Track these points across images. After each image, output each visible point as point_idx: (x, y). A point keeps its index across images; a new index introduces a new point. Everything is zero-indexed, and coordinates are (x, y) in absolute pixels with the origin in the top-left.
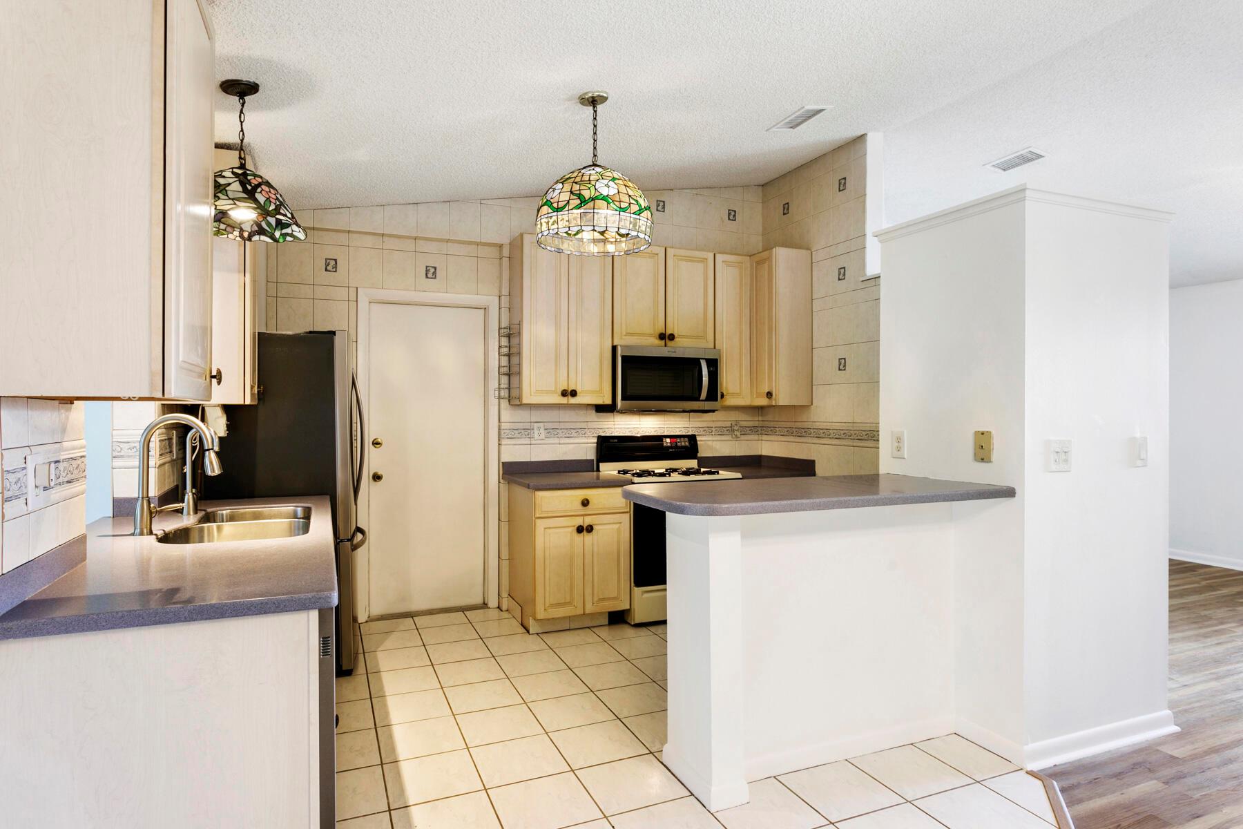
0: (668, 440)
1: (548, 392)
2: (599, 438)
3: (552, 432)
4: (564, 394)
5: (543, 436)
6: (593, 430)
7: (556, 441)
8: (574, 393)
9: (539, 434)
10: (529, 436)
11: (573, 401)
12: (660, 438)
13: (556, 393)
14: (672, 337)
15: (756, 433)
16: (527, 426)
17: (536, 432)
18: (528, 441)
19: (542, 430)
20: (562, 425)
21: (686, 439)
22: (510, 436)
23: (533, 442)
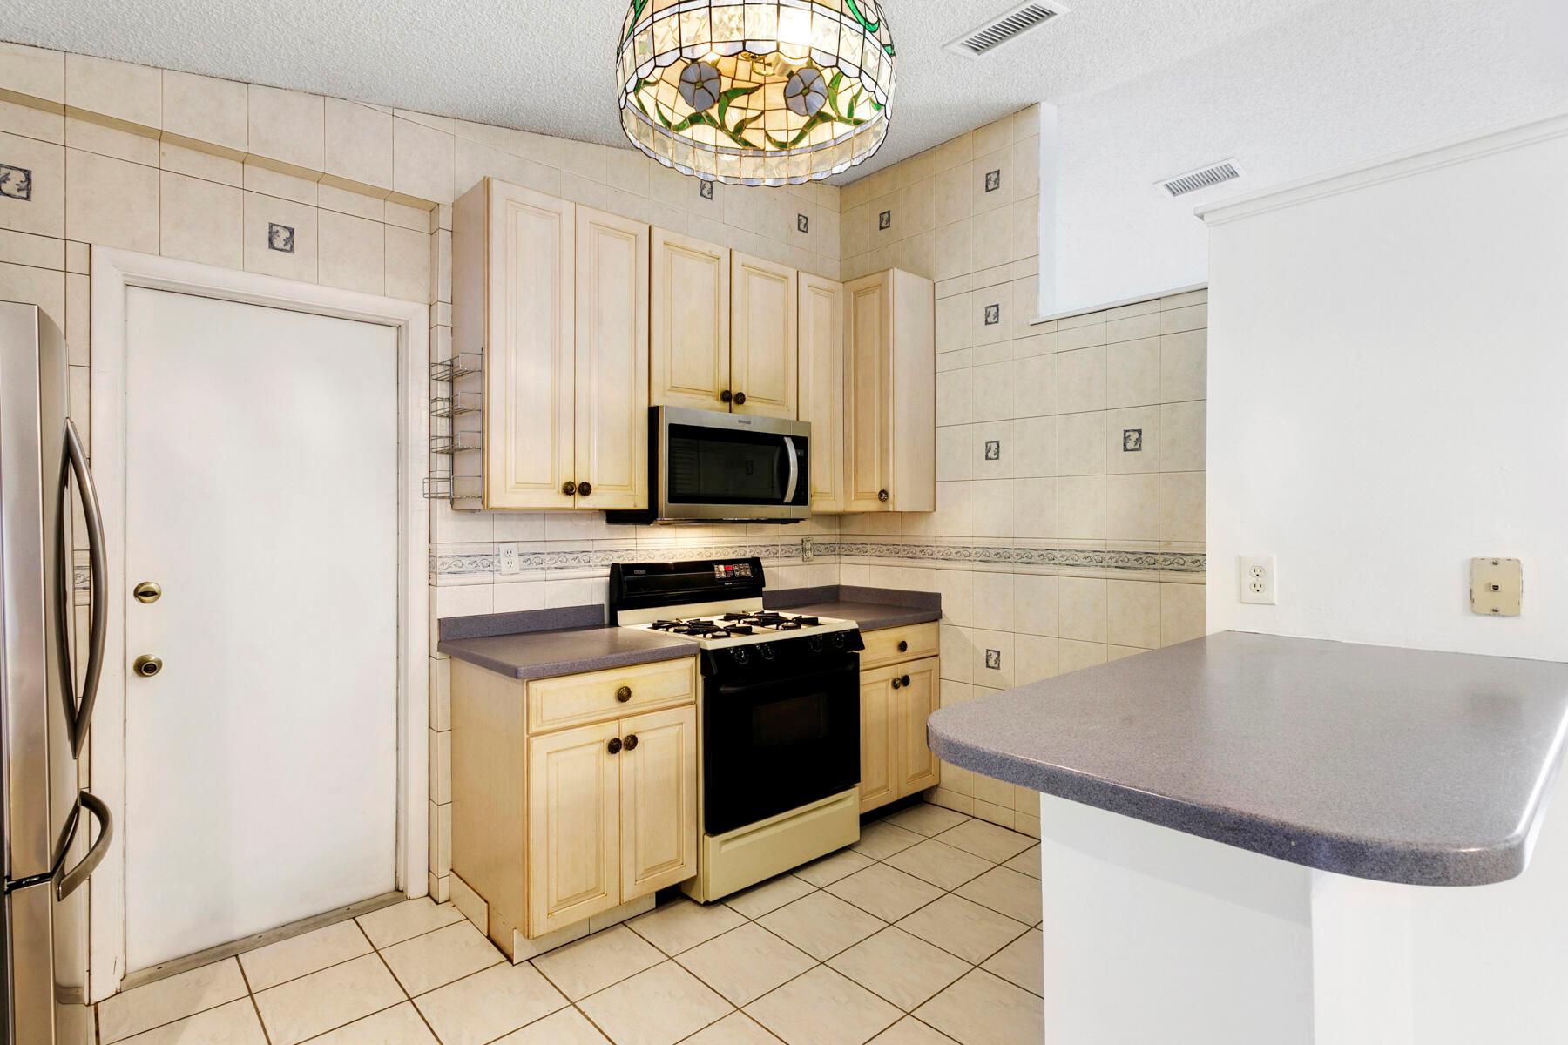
0: (722, 568)
1: (538, 486)
2: (614, 567)
3: (532, 559)
4: (568, 489)
5: (516, 567)
6: (602, 555)
7: (540, 574)
8: (585, 489)
9: (509, 564)
10: (491, 568)
11: (583, 502)
12: (709, 565)
13: (554, 488)
14: (740, 398)
15: (833, 553)
16: (488, 549)
17: (504, 560)
18: (488, 577)
19: (516, 560)
20: (552, 547)
21: (747, 565)
22: (453, 569)
23: (498, 578)
